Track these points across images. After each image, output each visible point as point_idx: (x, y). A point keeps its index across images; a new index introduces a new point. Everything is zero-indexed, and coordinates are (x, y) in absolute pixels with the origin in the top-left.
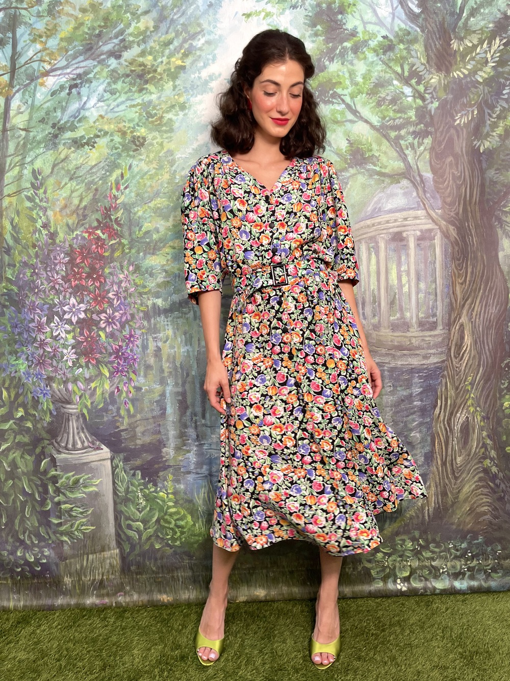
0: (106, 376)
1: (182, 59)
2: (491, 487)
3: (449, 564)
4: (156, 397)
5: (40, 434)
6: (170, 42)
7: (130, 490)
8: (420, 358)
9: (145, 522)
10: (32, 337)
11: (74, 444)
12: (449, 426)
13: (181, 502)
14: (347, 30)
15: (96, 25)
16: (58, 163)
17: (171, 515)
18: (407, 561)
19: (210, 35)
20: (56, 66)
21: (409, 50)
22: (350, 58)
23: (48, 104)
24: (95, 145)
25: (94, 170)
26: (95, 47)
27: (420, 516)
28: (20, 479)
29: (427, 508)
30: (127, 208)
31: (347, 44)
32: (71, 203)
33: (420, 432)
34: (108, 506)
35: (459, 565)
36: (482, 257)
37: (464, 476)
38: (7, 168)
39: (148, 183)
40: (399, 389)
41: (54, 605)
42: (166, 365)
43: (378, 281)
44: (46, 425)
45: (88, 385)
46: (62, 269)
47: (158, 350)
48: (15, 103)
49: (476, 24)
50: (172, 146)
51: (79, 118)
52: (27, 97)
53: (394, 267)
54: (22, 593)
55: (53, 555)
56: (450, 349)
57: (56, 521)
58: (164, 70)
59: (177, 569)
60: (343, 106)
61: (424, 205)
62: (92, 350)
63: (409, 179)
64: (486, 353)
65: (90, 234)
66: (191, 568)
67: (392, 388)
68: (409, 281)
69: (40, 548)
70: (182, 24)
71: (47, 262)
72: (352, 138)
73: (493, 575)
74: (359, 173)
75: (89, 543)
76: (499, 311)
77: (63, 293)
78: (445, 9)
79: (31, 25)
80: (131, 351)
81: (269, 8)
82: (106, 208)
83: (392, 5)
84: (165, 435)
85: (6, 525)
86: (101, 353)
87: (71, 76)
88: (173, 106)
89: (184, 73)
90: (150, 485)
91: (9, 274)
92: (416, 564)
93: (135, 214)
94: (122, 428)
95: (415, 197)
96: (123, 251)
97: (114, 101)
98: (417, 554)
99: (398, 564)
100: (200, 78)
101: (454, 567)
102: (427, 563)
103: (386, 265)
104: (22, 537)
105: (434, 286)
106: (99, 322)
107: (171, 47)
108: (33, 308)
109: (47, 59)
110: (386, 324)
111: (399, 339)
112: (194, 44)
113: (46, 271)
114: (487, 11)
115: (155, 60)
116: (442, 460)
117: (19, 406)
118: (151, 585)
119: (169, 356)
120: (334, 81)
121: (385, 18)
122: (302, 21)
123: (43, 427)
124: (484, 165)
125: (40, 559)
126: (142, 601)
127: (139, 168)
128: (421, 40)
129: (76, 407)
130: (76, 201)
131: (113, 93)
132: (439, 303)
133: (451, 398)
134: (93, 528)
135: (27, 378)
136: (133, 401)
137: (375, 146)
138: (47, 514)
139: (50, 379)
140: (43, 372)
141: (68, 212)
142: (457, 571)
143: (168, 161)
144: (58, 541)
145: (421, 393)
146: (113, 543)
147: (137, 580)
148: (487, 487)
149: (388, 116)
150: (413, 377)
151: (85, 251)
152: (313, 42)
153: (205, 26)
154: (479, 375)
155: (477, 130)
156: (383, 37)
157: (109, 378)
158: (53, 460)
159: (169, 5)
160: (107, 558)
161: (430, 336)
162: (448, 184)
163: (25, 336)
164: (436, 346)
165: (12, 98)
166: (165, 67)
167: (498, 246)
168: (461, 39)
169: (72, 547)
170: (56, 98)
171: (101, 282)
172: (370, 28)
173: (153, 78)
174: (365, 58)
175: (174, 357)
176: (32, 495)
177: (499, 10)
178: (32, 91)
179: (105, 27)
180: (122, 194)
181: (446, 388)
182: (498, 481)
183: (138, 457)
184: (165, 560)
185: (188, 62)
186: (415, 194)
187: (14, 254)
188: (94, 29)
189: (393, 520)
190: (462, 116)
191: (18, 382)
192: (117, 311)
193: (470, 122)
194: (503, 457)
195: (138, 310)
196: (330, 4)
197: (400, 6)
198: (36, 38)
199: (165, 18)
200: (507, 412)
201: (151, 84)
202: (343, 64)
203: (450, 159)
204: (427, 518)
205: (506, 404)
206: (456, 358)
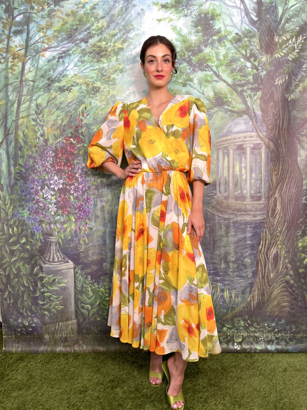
0: (73, 221)
1: (122, 44)
2: (290, 292)
3: (264, 335)
4: (101, 233)
5: (34, 253)
6: (116, 35)
7: (84, 286)
8: (251, 216)
9: (91, 305)
10: (32, 197)
11: (53, 259)
12: (267, 255)
14: (215, 29)
15: (74, 23)
16: (51, 100)
17: (107, 301)
18: (241, 333)
19: (137, 30)
20: (51, 46)
21: (249, 41)
22: (216, 46)
23: (46, 67)
24: (71, 90)
25: (70, 105)
26: (73, 36)
27: (249, 307)
28: (22, 278)
29: (253, 302)
30: (88, 126)
31: (215, 38)
32: (57, 123)
33: (250, 259)
34: (71, 295)
35: (271, 336)
36: (288, 160)
37: (274, 284)
38: (22, 102)
39: (100, 113)
40: (238, 233)
41: (38, 351)
43: (229, 172)
44: (38, 248)
45: (63, 225)
46: (50, 160)
48: (27, 66)
49: (289, 27)
50: (114, 93)
51: (63, 75)
52: (34, 62)
53: (238, 164)
54: (20, 343)
55: (39, 322)
56: (268, 212)
57: (41, 303)
58: (112, 50)
60: (212, 72)
61: (256, 129)
62: (66, 206)
63: (248, 115)
64: (289, 215)
65: (67, 140)
68: (246, 173)
69: (32, 318)
70: (123, 26)
71: (42, 155)
72: (216, 91)
73: (290, 342)
74: (220, 110)
76: (297, 191)
77: (51, 173)
78: (271, 18)
79: (38, 22)
80: (88, 207)
81: (172, 16)
82: (76, 126)
83: (241, 16)
85: (13, 304)
86: (71, 208)
87: (60, 52)
88: (116, 71)
89: (123, 52)
90: (95, 284)
91: (21, 161)
92: (246, 334)
93: (92, 130)
94: (81, 251)
95: (251, 125)
96: (85, 151)
97: (84, 66)
98: (246, 328)
99: (235, 334)
100: (131, 55)
101: (267, 337)
102: (252, 334)
103: (233, 163)
104: (22, 311)
105: (260, 176)
106: (70, 190)
107: (116, 37)
108: (33, 181)
109: (46, 41)
110: (232, 197)
111: (239, 205)
112: (129, 35)
113: (42, 161)
114: (295, 20)
115: (107, 44)
116: (262, 275)
117: (23, 236)
118: (94, 341)
119: (109, 211)
120: (207, 58)
121: (237, 23)
122: (190, 23)
123: (36, 249)
124: (290, 108)
125: (32, 324)
126: (89, 350)
127: (95, 104)
128: (257, 36)
129: (55, 238)
130: (60, 122)
131: (83, 62)
132: (263, 185)
133: (268, 240)
134: (62, 307)
135: (28, 221)
136: (88, 236)
137: (229, 96)
138: (36, 299)
139: (41, 222)
140: (38, 218)
141: (55, 128)
142: (269, 340)
143: (112, 101)
144: (42, 314)
145: (251, 236)
146: (74, 316)
147: (86, 338)
148: (287, 292)
149: (237, 78)
150: (247, 227)
151: (64, 150)
152: (196, 36)
153: (135, 26)
154: (285, 227)
155: (288, 88)
156: (236, 34)
157: (75, 222)
158: (41, 268)
159: (116, 14)
160: (70, 325)
161: (257, 204)
162: (270, 119)
163: (28, 197)
164: (261, 210)
165: (26, 63)
166: (112, 48)
167: (297, 154)
168: (280, 36)
169: (50, 318)
170: (51, 63)
171: (72, 168)
172: (228, 28)
173: (106, 54)
174: (225, 46)
176: (28, 287)
177: (302, 20)
178: (37, 59)
179: (80, 25)
180: (85, 118)
181: (266, 234)
182: (294, 289)
184: (102, 327)
185: (125, 45)
186: (251, 123)
187: (24, 150)
188: (73, 26)
189: (233, 309)
190: (279, 80)
191: (23, 223)
192: (81, 185)
193: (283, 83)
194: (298, 275)
195: (92, 184)
196: (206, 14)
197: (246, 16)
198: (40, 29)
199: (114, 22)
200: (301, 249)
201: (104, 58)
202: (212, 49)
203: (271, 104)
204: (252, 308)
205: (300, 244)
206: (272, 217)
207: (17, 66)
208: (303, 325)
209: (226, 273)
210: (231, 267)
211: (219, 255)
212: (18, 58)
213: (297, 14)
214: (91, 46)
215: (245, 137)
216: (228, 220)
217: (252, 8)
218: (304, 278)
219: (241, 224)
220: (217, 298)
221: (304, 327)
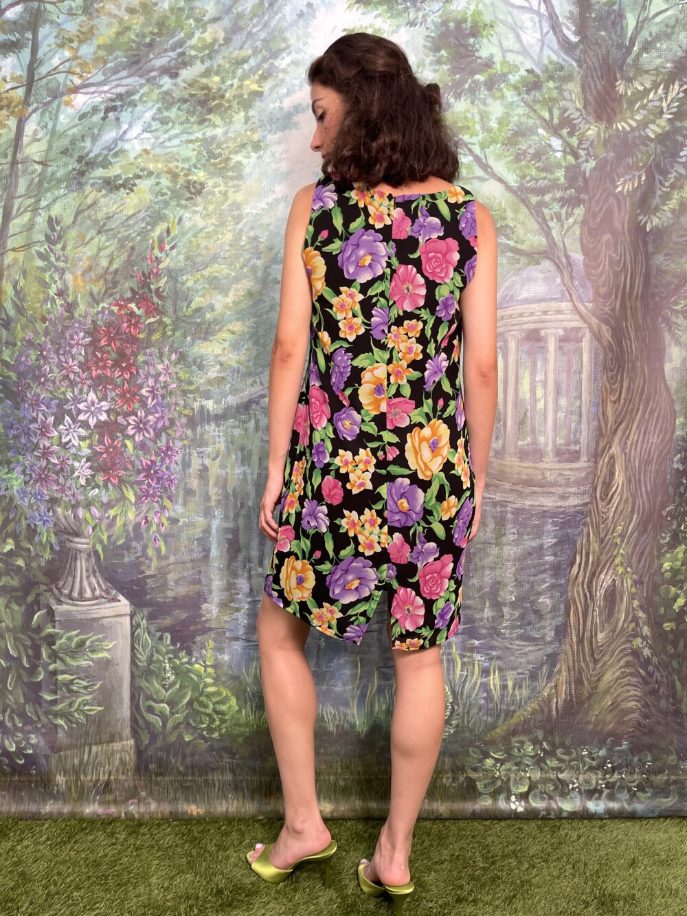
0: (130, 502)
1: (259, 82)
2: (642, 677)
3: (581, 777)
4: (198, 533)
5: (35, 576)
6: (245, 60)
7: (154, 658)
8: (556, 498)
9: (171, 703)
10: (32, 442)
11: (81, 592)
12: (589, 588)
13: (223, 679)
14: (480, 58)
15: (147, 30)
16: (83, 210)
17: (209, 696)
18: (525, 771)
19: (297, 53)
20: (90, 81)
21: (559, 89)
22: (482, 96)
23: (75, 130)
24: (135, 188)
25: (131, 222)
26: (143, 61)
27: (546, 710)
28: (3, 638)
29: (555, 700)
30: (173, 275)
31: (480, 78)
32: (97, 265)
34: (122, 680)
35: (595, 779)
36: (643, 368)
37: (606, 658)
38: (14, 213)
39: (203, 244)
40: (525, 537)
41: (40, 813)
42: (213, 491)
43: (504, 392)
44: (43, 564)
45: (106, 511)
46: (80, 353)
47: (205, 469)
48: (30, 127)
49: (650, 62)
50: (239, 197)
51: (115, 150)
52: (46, 119)
53: (527, 375)
55: (42, 744)
56: (595, 489)
57: (49, 698)
58: (234, 97)
59: (213, 770)
60: (471, 158)
61: (571, 295)
62: (114, 464)
63: (551, 260)
64: (642, 497)
65: (121, 307)
66: (233, 771)
67: (516, 537)
68: (545, 395)
69: (26, 733)
70: (262, 40)
71: (60, 342)
73: (639, 794)
75: (92, 729)
76: (662, 441)
77: (80, 385)
78: (611, 39)
79: (59, 24)
80: (168, 468)
81: (379, 23)
82: (144, 274)
83: (541, 30)
84: (207, 585)
86: (126, 469)
87: (109, 95)
88: (243, 146)
89: (260, 101)
90: (182, 654)
91: (6, 355)
92: (537, 775)
93: (183, 284)
94: (148, 573)
95: (559, 285)
96: (164, 333)
97: (165, 133)
98: (539, 762)
99: (512, 775)
100: (281, 109)
101: (587, 782)
102: (552, 775)
103: (517, 372)
105: (577, 403)
106: (126, 427)
107: (246, 66)
109: (78, 70)
110: (512, 451)
111: (529, 471)
112: (277, 63)
113: (58, 355)
114: (664, 46)
115: (223, 81)
116: (578, 636)
117: (8, 536)
118: (176, 791)
119: (218, 478)
120: (460, 124)
121: (532, 46)
122: (421, 42)
123: (40, 567)
124: (651, 248)
125: (25, 748)
126: (162, 813)
127: (192, 223)
128: (578, 78)
129: (87, 541)
130: (104, 263)
131: (164, 122)
132: (584, 426)
133: (594, 553)
134: (99, 708)
135: (22, 499)
136: (166, 537)
137: (509, 214)
138: (37, 687)
139: (54, 501)
140: (45, 492)
141: (93, 277)
142: (592, 788)
143: (233, 217)
144: (50, 725)
145: (555, 545)
146: (127, 732)
147: (157, 784)
148: (636, 676)
149: (529, 175)
150: (544, 524)
151: (113, 331)
152: (435, 71)
153: (292, 41)
154: (632, 524)
155: (645, 201)
156: (528, 71)
157: (135, 504)
158: (51, 613)
159: (247, 12)
160: (117, 751)
161: (570, 469)
162: (603, 270)
163: (23, 441)
164: (578, 483)
165: (27, 119)
166: (235, 92)
167: (663, 356)
168: (630, 80)
169: (70, 734)
170: (85, 122)
171: (131, 373)
172: (511, 57)
173: (220, 105)
174: (503, 97)
175: (225, 480)
176: (18, 660)
177: (681, 47)
178: (54, 112)
179: (160, 34)
180: (167, 255)
181: (588, 540)
182: (651, 668)
183: (169, 614)
184: (196, 757)
185: (267, 86)
186: (559, 280)
187: (15, 329)
188: (144, 36)
189: (509, 714)
190: (625, 182)
191: (9, 503)
192: (152, 414)
193: (635, 190)
194: (660, 636)
195: (180, 413)
196: (459, 23)
197: (551, 32)
198: (64, 42)
199: (241, 29)
200: (668, 575)
201: (215, 113)
202: (472, 103)
203: (607, 237)
204: (554, 713)
205: (667, 565)
206: (603, 500)
207: (5, 126)
208: (669, 753)
209: (495, 632)
210: (507, 616)
211: (480, 589)
212: (8, 106)
213: (667, 34)
214: (186, 85)
215: (545, 313)
216: (502, 506)
217: (567, 14)
218: (675, 644)
219: (532, 516)
220: (474, 688)
221: (672, 759)
